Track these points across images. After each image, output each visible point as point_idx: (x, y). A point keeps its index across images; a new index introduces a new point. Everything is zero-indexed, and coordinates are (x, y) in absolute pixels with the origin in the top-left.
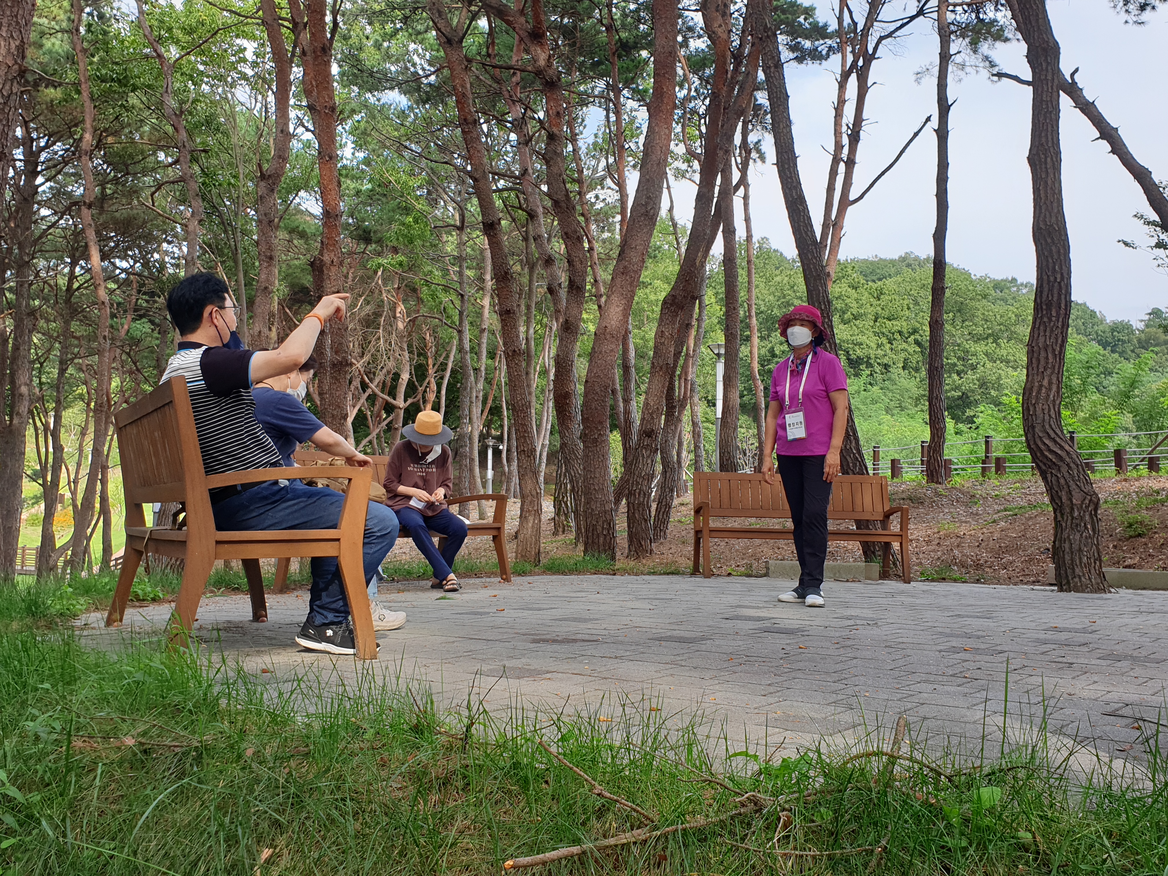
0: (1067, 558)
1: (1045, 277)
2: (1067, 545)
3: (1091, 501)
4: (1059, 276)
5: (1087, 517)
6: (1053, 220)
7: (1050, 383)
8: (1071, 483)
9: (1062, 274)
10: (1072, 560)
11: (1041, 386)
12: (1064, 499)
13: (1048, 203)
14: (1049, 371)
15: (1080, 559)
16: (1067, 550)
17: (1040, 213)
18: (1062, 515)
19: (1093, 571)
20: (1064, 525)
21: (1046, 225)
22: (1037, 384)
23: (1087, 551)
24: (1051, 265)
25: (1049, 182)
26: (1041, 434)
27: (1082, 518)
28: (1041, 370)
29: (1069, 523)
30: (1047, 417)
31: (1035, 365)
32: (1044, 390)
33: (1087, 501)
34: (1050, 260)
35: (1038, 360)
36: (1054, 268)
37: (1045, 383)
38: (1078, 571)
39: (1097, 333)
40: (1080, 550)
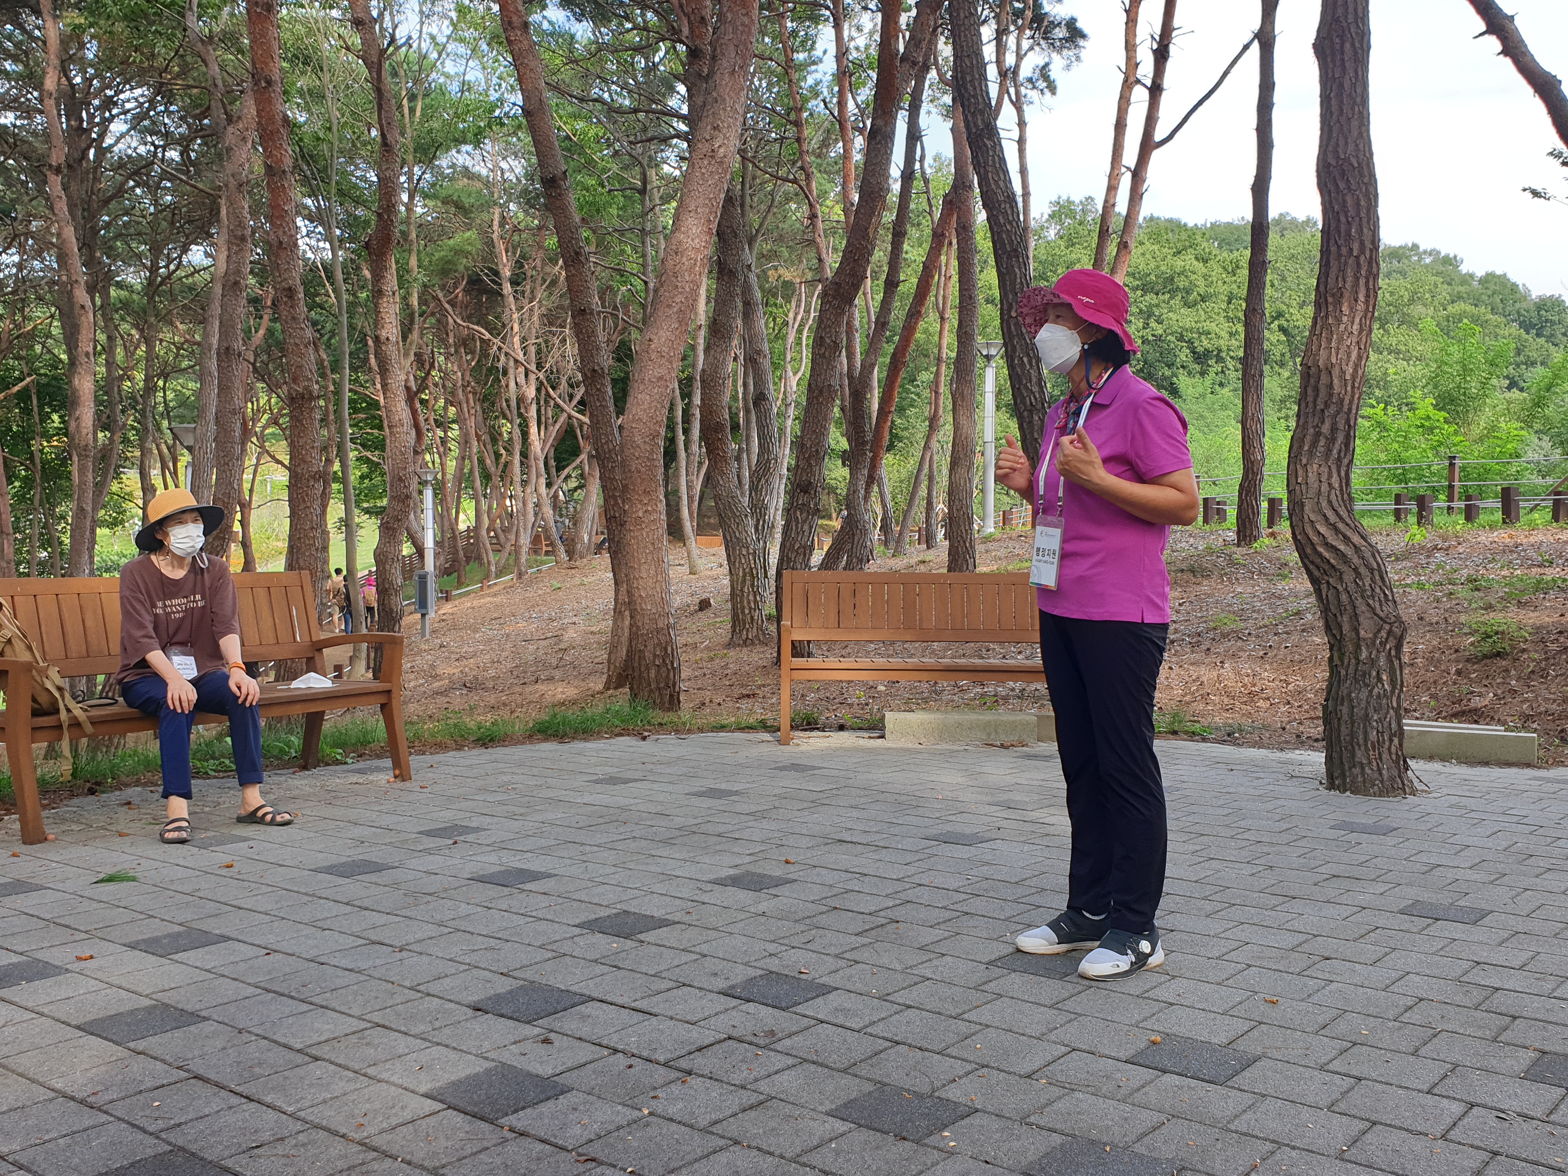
0: (1344, 731)
1: (1333, 249)
2: (1345, 710)
3: (1390, 632)
4: (1356, 247)
5: (1382, 662)
6: (1351, 147)
7: (1334, 429)
8: (1359, 602)
9: (1362, 243)
10: (1352, 735)
11: (1318, 434)
12: (1346, 628)
13: (1343, 120)
14: (1332, 409)
15: (1366, 734)
16: (1345, 717)
17: (1329, 138)
18: (1342, 655)
19: (1385, 756)
20: (1343, 672)
21: (1338, 158)
22: (1311, 431)
23: (1380, 721)
24: (1343, 228)
25: (1347, 84)
26: (1313, 517)
27: (1373, 662)
28: (1320, 406)
29: (1351, 670)
30: (1324, 488)
31: (1310, 399)
32: (1322, 442)
33: (1383, 634)
34: (1343, 219)
35: (1316, 390)
36: (1349, 234)
37: (1326, 428)
38: (1359, 755)
39: (1518, 312)
40: (1366, 718)
